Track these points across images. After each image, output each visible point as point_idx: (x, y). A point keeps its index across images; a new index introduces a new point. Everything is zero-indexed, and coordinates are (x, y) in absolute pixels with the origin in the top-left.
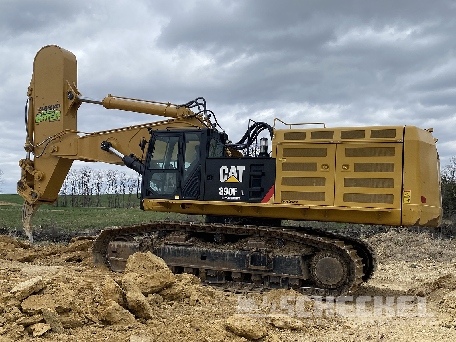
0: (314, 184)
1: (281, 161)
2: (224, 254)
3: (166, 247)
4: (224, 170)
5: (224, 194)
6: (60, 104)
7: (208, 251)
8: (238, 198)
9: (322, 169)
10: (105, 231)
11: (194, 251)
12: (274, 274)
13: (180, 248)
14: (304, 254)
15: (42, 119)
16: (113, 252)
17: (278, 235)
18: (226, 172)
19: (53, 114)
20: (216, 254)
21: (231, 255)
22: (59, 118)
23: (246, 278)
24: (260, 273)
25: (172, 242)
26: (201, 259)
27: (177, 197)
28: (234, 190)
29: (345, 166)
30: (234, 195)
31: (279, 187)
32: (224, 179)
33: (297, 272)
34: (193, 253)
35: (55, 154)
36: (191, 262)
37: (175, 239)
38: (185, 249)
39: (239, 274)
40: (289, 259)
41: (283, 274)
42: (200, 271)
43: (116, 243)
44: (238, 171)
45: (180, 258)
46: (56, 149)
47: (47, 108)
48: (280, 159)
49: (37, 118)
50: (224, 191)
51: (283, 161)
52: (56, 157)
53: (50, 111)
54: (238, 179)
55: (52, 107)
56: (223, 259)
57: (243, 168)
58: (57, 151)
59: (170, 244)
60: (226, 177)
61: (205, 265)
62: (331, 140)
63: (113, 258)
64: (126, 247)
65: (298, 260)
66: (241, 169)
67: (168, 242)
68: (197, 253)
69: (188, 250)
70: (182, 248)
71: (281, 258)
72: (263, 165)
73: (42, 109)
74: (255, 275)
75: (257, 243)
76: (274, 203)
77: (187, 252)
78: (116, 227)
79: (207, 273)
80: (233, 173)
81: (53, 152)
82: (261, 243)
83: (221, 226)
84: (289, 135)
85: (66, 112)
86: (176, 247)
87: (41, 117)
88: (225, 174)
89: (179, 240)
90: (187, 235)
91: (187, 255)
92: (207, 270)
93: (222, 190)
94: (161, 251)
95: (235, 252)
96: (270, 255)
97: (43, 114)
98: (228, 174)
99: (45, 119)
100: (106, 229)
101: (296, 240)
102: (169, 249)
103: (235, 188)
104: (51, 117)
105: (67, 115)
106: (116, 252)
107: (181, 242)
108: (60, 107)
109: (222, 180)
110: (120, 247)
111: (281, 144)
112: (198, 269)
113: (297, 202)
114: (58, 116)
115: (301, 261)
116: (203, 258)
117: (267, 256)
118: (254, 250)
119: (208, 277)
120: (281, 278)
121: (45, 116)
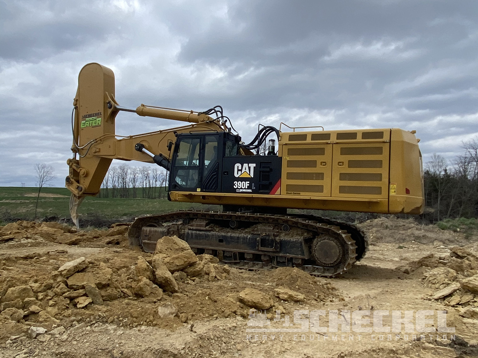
0: (314, 178)
1: (286, 158)
2: (238, 238)
3: (190, 232)
4: (238, 166)
5: (238, 187)
6: (101, 113)
7: (224, 236)
8: (250, 191)
9: (321, 166)
10: (138, 219)
11: (213, 235)
12: (281, 254)
13: (201, 233)
14: (306, 237)
15: (86, 125)
16: (145, 236)
17: (283, 222)
18: (240, 168)
19: (95, 121)
20: (231, 237)
21: (244, 238)
22: (100, 124)
23: (257, 258)
24: (269, 254)
25: (194, 228)
26: (219, 242)
27: (199, 190)
28: (247, 184)
29: (340, 163)
30: (246, 188)
31: (285, 181)
32: (238, 174)
33: (300, 252)
34: (212, 237)
35: (96, 154)
36: (211, 245)
37: (197, 225)
38: (205, 234)
39: (251, 255)
40: (293, 242)
41: (288, 254)
42: (218, 252)
43: (148, 229)
44: (249, 168)
45: (201, 241)
46: (98, 150)
47: (90, 116)
48: (285, 158)
49: (82, 125)
50: (238, 185)
51: (288, 159)
52: (97, 157)
53: (93, 119)
54: (250, 175)
55: (94, 115)
56: (238, 242)
57: (254, 165)
58: (99, 152)
59: (193, 230)
60: (240, 172)
61: (222, 247)
62: (329, 141)
63: (146, 241)
64: (156, 231)
65: (301, 243)
66: (252, 166)
67: (191, 228)
68: (216, 237)
69: (208, 235)
70: (203, 233)
71: (286, 241)
72: (271, 162)
73: (85, 117)
74: (265, 255)
75: (266, 228)
76: (280, 195)
77: (207, 236)
78: (148, 215)
79: (224, 254)
80: (245, 169)
81: (95, 152)
82: (269, 228)
83: (235, 214)
84: (292, 137)
85: (106, 120)
86: (198, 232)
87: (85, 123)
88: (238, 170)
89: (201, 226)
90: (207, 222)
91: (207, 239)
92: (224, 251)
93: (237, 183)
94: (186, 235)
95: (247, 236)
96: (277, 238)
97: (87, 121)
98: (241, 170)
99: (88, 125)
100: (140, 217)
101: (299, 225)
102: (192, 233)
103: (247, 182)
104: (93, 123)
105: (107, 121)
106: (148, 236)
107: (202, 228)
108: (101, 115)
109: (236, 175)
110: (151, 232)
111: (286, 144)
112: (216, 251)
113: (300, 194)
114: (100, 122)
115: (303, 244)
116: (221, 241)
117: (275, 240)
118: (264, 235)
119: (225, 257)
120: (286, 258)
121: (88, 122)
